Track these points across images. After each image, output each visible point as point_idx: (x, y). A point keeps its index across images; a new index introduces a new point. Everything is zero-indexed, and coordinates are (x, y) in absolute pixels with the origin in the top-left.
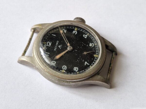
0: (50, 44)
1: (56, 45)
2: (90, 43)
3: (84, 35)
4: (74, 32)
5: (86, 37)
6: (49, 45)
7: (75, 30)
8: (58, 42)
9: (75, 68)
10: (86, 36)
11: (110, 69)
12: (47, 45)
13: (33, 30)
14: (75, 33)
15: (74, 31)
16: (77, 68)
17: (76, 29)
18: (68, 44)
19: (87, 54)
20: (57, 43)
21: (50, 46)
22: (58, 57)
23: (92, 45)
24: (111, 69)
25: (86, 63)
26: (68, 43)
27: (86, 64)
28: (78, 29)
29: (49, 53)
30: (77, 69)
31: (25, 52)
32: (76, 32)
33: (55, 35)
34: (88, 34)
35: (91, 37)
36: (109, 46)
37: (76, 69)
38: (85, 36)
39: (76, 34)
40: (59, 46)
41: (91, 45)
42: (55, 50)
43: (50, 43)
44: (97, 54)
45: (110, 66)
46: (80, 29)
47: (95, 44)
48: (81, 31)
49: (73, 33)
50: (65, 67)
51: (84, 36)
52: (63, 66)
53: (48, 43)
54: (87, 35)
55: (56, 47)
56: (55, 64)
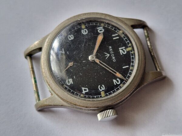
0: (121, 51)
2: (72, 83)
3: (87, 91)
4: (103, 88)
5: (83, 88)
6: (122, 49)
7: (104, 92)
8: (114, 61)
9: (73, 38)
10: (84, 92)
12: (125, 49)
14: (102, 87)
16: (70, 40)
19: (68, 65)
21: (120, 49)
23: (69, 82)
25: (64, 52)
29: (114, 39)
32: (101, 89)
33: (123, 67)
35: (76, 94)
37: (71, 37)
38: (85, 90)
39: (99, 86)
40: (109, 55)
42: (110, 47)
43: (122, 53)
46: (98, 97)
48: (95, 95)
49: (103, 85)
51: (87, 89)
52: (87, 31)
53: (124, 51)
54: (83, 94)
55: (112, 53)
56: (98, 29)
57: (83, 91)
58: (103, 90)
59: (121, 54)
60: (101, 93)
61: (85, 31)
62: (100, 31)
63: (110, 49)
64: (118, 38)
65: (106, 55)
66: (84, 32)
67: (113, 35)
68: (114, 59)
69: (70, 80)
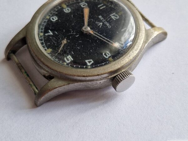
0: (113, 17)
2: (72, 59)
3: (93, 62)
4: (109, 54)
5: (87, 61)
6: (114, 15)
8: (110, 27)
12: (116, 14)
14: (107, 54)
17: (111, 60)
20: (108, 24)
21: (111, 15)
22: (86, 11)
23: (68, 60)
29: (101, 8)
32: (107, 56)
33: (122, 30)
38: (89, 62)
39: (104, 54)
40: (101, 24)
43: (115, 18)
48: (102, 63)
49: (107, 52)
51: (91, 60)
53: (116, 16)
55: (104, 21)
56: (81, 5)
57: (87, 64)
58: (109, 57)
59: (115, 20)
61: (68, 9)
62: (83, 5)
63: (101, 18)
64: (104, 7)
65: (99, 24)
66: (66, 11)
67: (99, 6)
68: (108, 26)
69: (68, 57)
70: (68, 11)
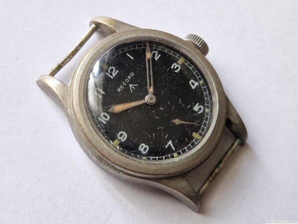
0: (114, 75)
1: (124, 81)
2: (198, 104)
3: (192, 81)
4: (175, 66)
5: (193, 87)
6: (111, 74)
7: (179, 62)
8: (132, 74)
9: (143, 144)
10: (196, 84)
11: (214, 174)
12: (108, 72)
13: (93, 26)
14: (175, 68)
15: (175, 64)
16: (148, 147)
17: (181, 61)
18: (151, 90)
19: (181, 124)
20: (129, 77)
21: (112, 78)
22: (118, 108)
23: (200, 109)
24: (217, 174)
25: (170, 142)
26: (150, 86)
27: (170, 145)
28: (187, 62)
29: (104, 93)
30: (145, 149)
31: (59, 67)
32: (177, 68)
33: (132, 58)
34: (201, 82)
35: (205, 91)
36: (235, 124)
37: (143, 148)
38: (193, 84)
39: (176, 71)
40: (130, 85)
41: (196, 108)
42: (119, 90)
43: (115, 72)
44: (200, 134)
45: (217, 166)
46: (188, 64)
47: (207, 110)
48: (190, 70)
49: (172, 68)
50: (123, 136)
51: (190, 83)
52: (120, 133)
53: (112, 70)
54: (199, 83)
55: (124, 84)
56: (106, 121)
57: (197, 86)
58: (178, 64)
59: (118, 71)
60: (181, 64)
61: (121, 135)
62: (106, 117)
63: (121, 88)
65: (132, 89)
66: (124, 137)
67: (100, 97)
68: (131, 76)
69: (197, 110)
70: (123, 135)
